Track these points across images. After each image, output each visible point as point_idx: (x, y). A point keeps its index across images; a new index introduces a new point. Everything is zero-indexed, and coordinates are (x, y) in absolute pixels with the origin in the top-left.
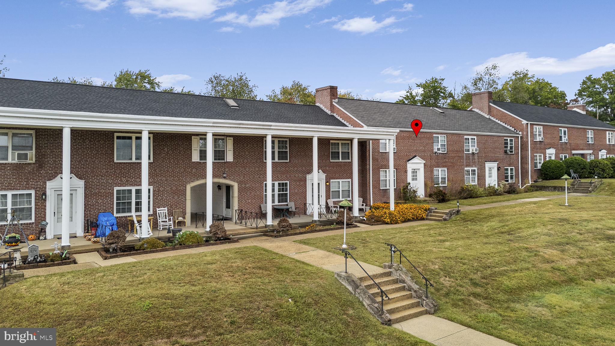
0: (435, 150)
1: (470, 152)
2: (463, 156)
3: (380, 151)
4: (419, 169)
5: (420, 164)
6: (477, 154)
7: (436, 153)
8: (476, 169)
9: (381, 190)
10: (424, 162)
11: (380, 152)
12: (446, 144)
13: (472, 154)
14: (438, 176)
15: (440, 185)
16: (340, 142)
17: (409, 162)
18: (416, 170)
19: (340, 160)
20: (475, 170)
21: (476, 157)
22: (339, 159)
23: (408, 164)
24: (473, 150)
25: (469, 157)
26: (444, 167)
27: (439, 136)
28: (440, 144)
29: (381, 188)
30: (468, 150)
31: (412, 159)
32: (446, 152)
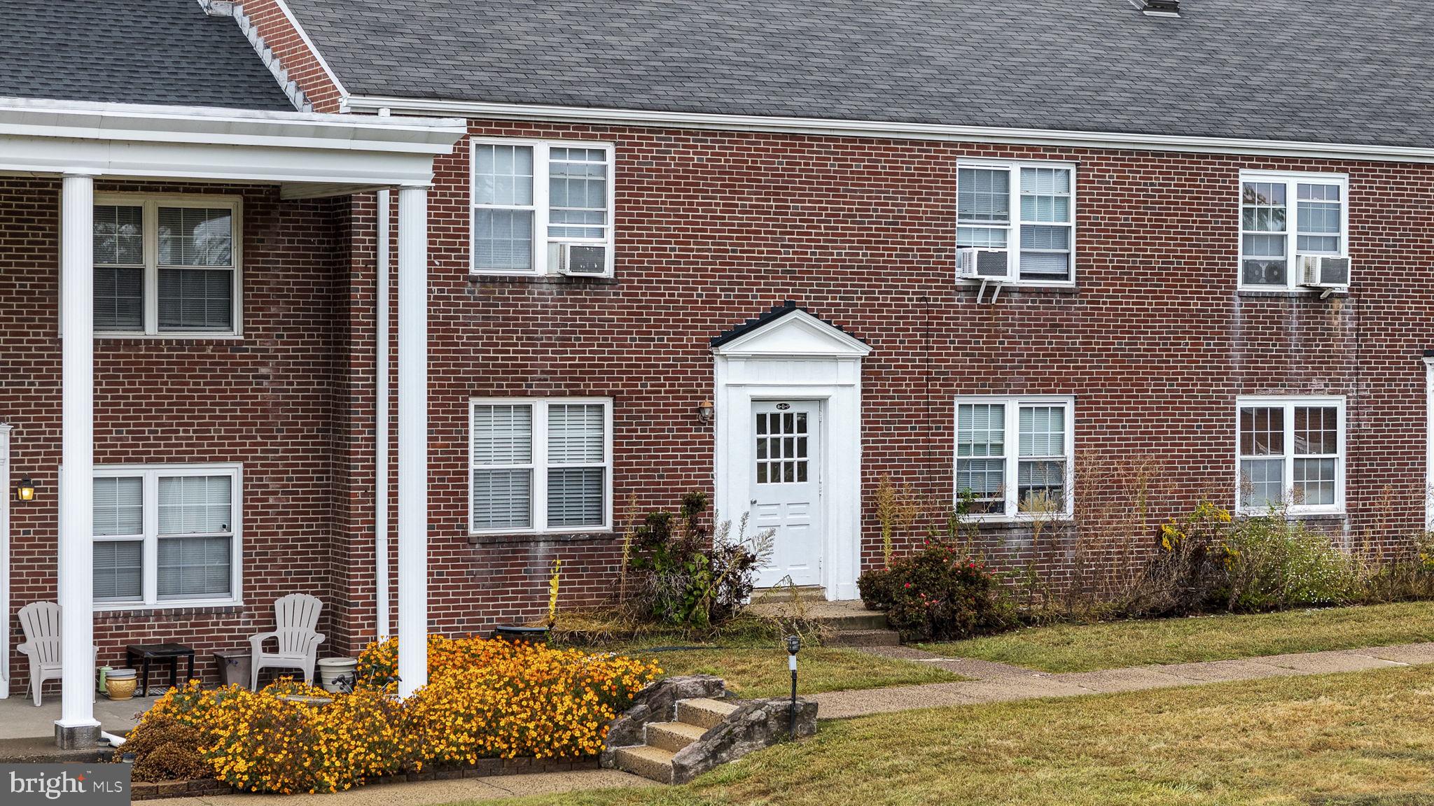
0: (967, 271)
1: (1293, 285)
2: (1223, 316)
3: (473, 271)
4: (822, 401)
5: (827, 366)
6: (1351, 301)
7: (973, 288)
8: (1339, 403)
9: (470, 542)
10: (865, 350)
11: (474, 280)
12: (1072, 223)
13: (1300, 297)
14: (1000, 448)
15: (1011, 513)
16: (150, 205)
17: (726, 349)
18: (794, 409)
19: (151, 329)
20: (1332, 413)
21: (1342, 318)
22: (141, 325)
23: (718, 362)
24: (1309, 272)
25: (1276, 319)
26: (1045, 386)
27: (1015, 168)
28: (1016, 220)
29: (473, 531)
30: (1277, 273)
31: (752, 326)
32: (1071, 283)
